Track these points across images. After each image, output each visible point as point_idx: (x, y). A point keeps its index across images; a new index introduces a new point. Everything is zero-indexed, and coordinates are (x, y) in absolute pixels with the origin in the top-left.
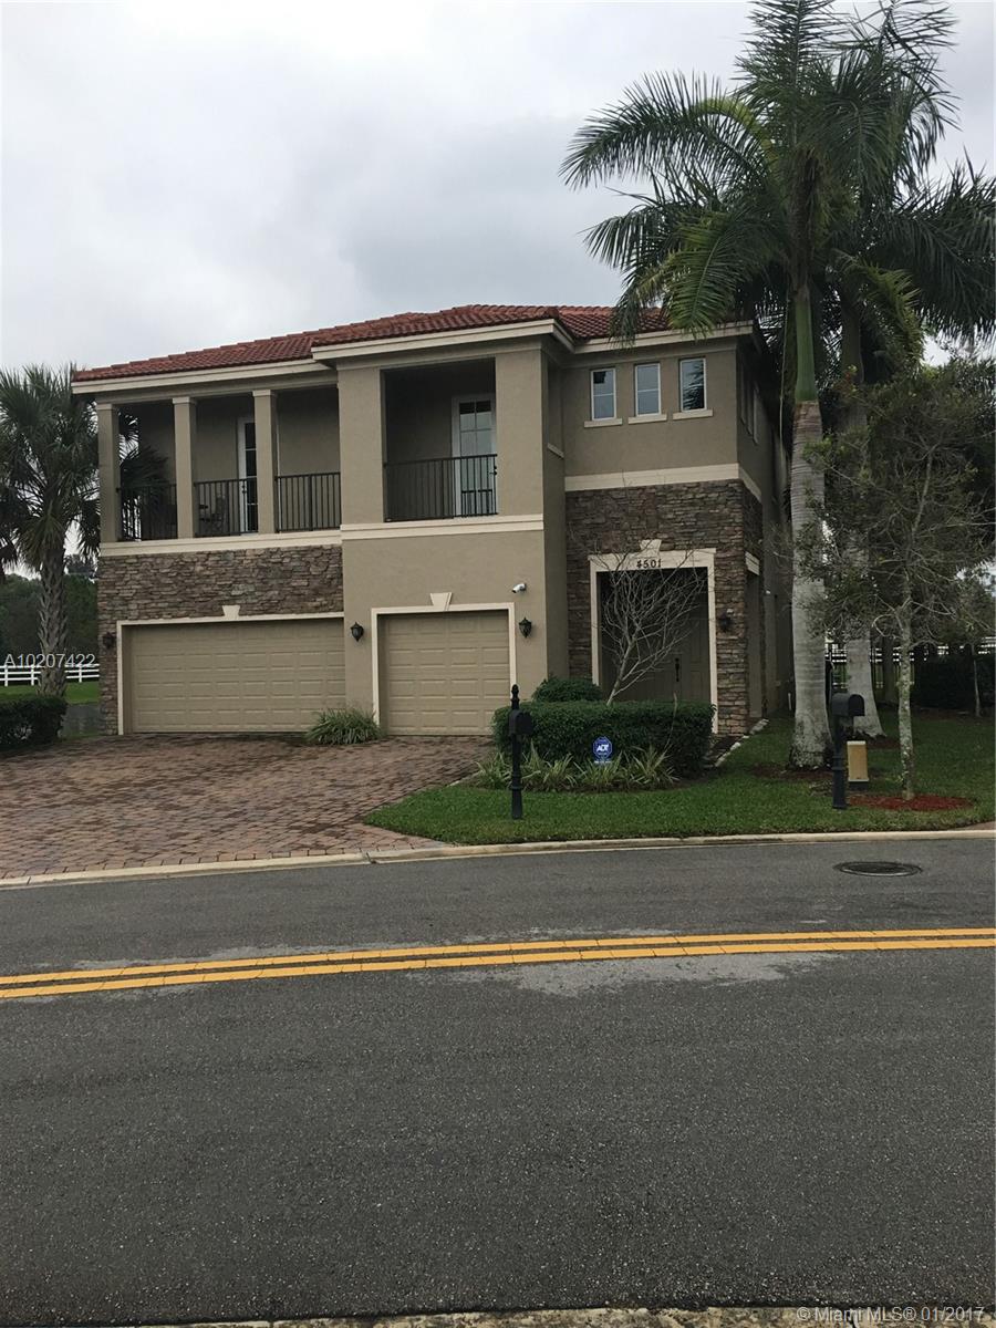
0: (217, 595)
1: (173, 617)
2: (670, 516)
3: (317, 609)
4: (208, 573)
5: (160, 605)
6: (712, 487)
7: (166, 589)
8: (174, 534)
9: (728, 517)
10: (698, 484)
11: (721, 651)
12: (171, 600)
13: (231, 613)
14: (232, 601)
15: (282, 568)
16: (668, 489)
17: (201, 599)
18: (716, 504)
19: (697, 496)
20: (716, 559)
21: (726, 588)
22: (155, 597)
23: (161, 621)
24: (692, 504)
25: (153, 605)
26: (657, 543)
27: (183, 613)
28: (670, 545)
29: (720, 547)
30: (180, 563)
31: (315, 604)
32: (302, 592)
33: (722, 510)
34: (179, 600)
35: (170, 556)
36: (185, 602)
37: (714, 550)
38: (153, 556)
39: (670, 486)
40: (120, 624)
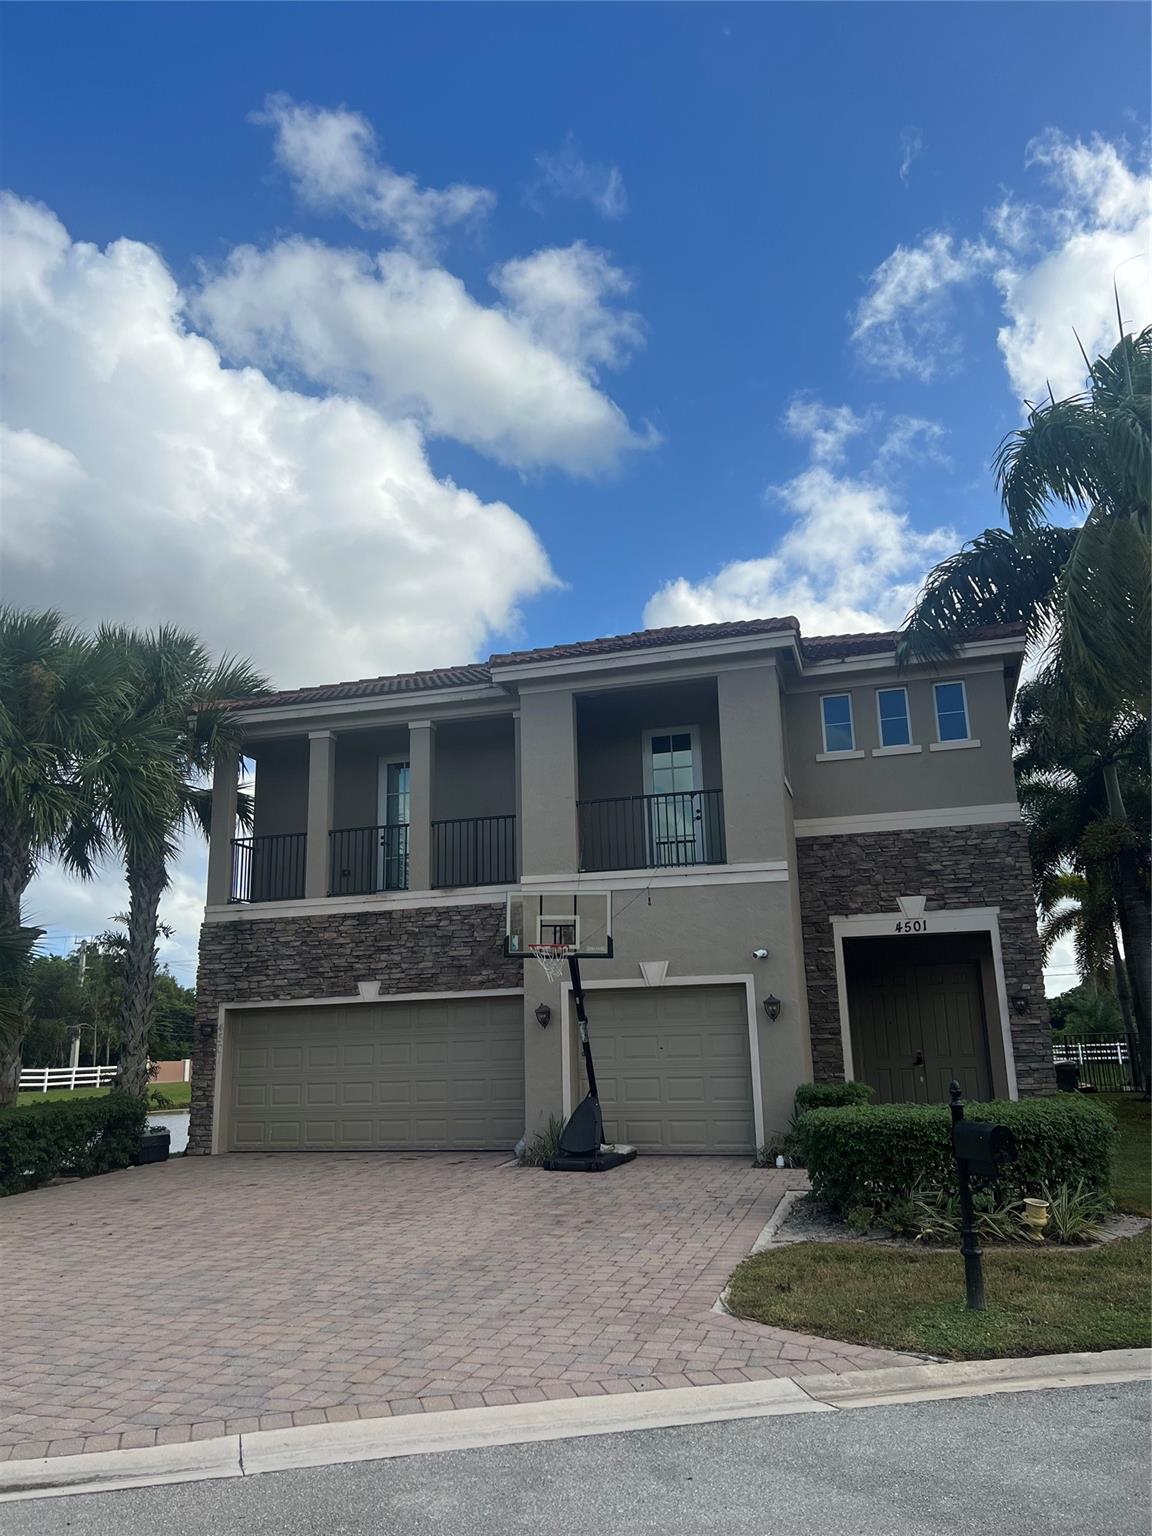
0: (352, 968)
1: (294, 998)
2: (937, 867)
3: (482, 985)
4: (341, 941)
5: (278, 983)
6: (987, 831)
7: (284, 962)
8: (299, 894)
9: (1013, 868)
10: (970, 828)
11: (1018, 1040)
12: (293, 975)
13: (369, 992)
14: (370, 975)
15: (439, 933)
16: (930, 833)
17: (331, 974)
18: (996, 852)
19: (969, 843)
20: (1001, 920)
21: (1018, 957)
22: (270, 973)
23: (276, 1003)
24: (964, 853)
25: (268, 982)
26: (921, 900)
27: (307, 992)
28: (938, 902)
29: (1005, 905)
30: (307, 928)
31: (479, 978)
32: (464, 963)
33: (1003, 859)
34: (303, 976)
35: (294, 920)
36: (312, 976)
37: (996, 910)
38: (272, 921)
39: (933, 831)
40: (224, 1007)
